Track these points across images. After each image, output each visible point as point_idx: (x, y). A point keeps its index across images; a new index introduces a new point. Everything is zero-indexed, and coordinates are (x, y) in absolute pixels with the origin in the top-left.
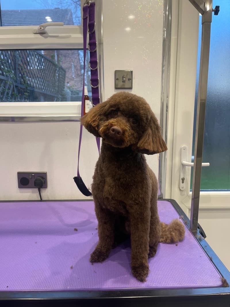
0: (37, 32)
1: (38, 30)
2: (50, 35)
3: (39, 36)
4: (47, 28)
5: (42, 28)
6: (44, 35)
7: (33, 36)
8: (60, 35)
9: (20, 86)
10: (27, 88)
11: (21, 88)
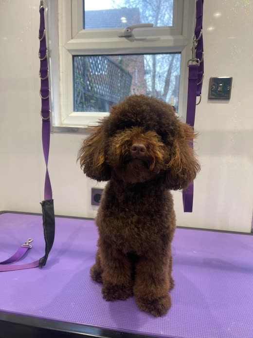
0: (123, 35)
1: (125, 32)
2: (137, 38)
3: (124, 39)
4: (134, 30)
5: (129, 31)
6: (130, 38)
7: (117, 39)
8: (148, 38)
9: (87, 93)
10: (93, 95)
11: (88, 95)
